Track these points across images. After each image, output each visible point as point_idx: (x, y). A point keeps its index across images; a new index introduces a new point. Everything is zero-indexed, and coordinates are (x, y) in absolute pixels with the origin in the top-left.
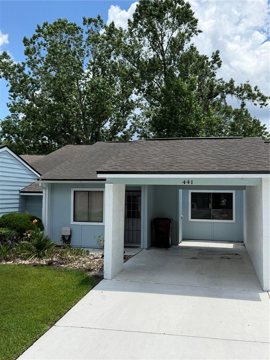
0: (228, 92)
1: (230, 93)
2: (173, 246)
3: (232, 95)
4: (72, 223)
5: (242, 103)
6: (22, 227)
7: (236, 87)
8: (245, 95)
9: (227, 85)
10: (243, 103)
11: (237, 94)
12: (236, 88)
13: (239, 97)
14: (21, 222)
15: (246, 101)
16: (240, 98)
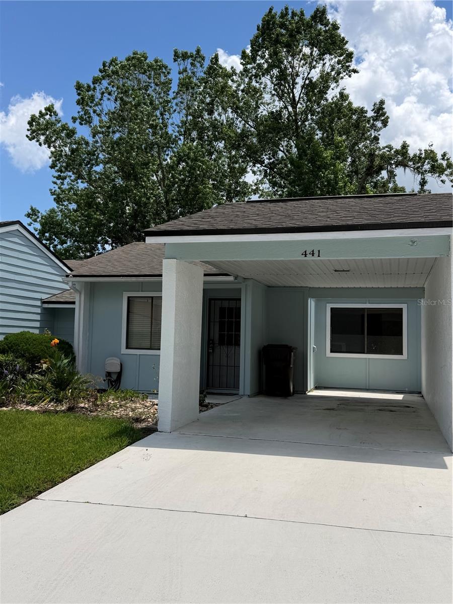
0: (398, 164)
1: (401, 165)
2: (296, 395)
3: (405, 169)
4: (124, 351)
5: (422, 179)
6: (36, 354)
7: (411, 155)
8: (427, 167)
9: (397, 152)
10: (424, 179)
11: (413, 166)
12: (411, 157)
13: (416, 171)
14: (34, 346)
15: (429, 177)
16: (419, 172)
